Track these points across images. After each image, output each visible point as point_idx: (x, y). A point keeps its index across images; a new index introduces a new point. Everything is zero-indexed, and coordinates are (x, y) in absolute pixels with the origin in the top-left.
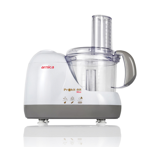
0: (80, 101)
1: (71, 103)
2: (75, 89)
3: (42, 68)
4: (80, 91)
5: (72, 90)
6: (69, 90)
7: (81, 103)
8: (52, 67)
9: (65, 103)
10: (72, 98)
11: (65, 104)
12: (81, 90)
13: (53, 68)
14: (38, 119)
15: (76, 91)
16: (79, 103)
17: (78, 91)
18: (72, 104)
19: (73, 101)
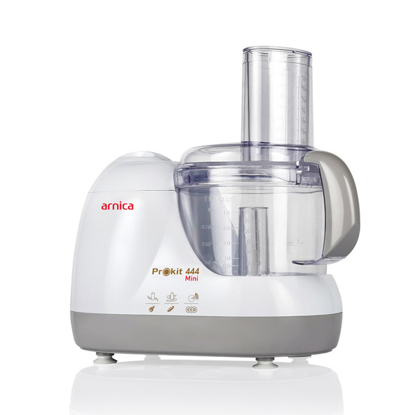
0: (193, 305)
1: (168, 311)
2: (181, 270)
3: (102, 208)
4: (195, 275)
5: (173, 272)
6: (166, 272)
7: (195, 310)
8: (128, 205)
9: (152, 309)
10: (172, 298)
11: (153, 313)
12: (198, 273)
13: (131, 208)
14: (95, 353)
15: (184, 274)
16: (188, 310)
17: (191, 274)
18: (170, 313)
19: (173, 305)
